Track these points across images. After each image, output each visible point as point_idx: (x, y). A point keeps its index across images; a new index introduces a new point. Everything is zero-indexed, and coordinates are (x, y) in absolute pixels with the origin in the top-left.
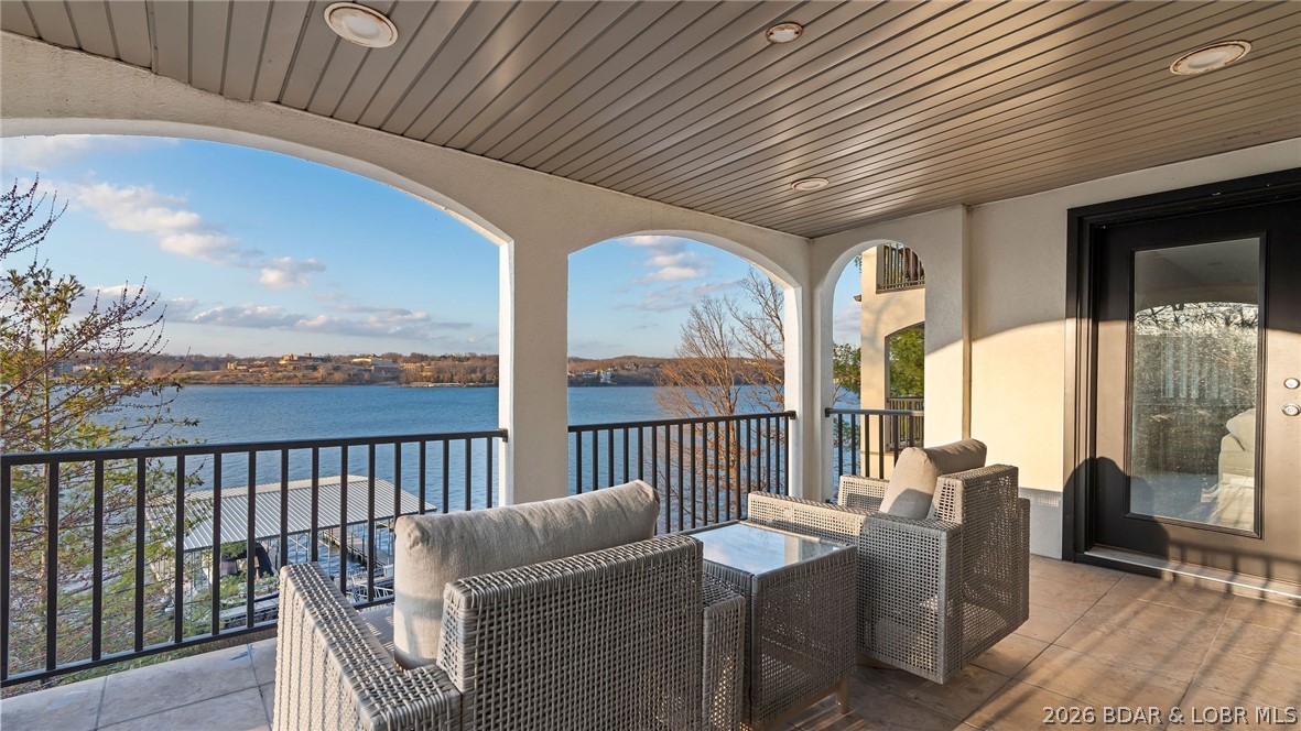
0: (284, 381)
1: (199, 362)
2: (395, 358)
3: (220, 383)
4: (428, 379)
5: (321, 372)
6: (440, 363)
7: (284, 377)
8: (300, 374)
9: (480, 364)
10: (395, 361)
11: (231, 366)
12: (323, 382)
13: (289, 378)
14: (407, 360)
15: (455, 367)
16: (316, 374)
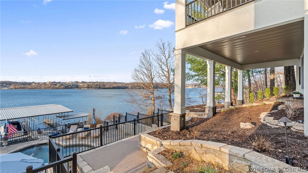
0: (48, 88)
1: (25, 84)
2: (77, 82)
3: (30, 89)
4: (86, 87)
5: (58, 86)
6: (89, 84)
7: (48, 87)
8: (52, 86)
9: (99, 84)
10: (77, 83)
11: (33, 84)
12: (58, 88)
13: (49, 87)
14: (80, 83)
15: (92, 84)
16: (56, 86)
